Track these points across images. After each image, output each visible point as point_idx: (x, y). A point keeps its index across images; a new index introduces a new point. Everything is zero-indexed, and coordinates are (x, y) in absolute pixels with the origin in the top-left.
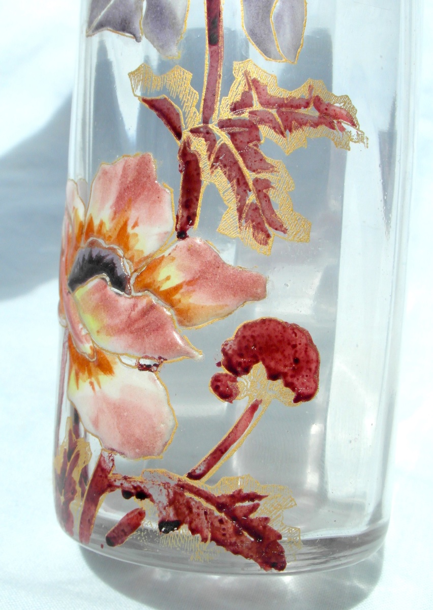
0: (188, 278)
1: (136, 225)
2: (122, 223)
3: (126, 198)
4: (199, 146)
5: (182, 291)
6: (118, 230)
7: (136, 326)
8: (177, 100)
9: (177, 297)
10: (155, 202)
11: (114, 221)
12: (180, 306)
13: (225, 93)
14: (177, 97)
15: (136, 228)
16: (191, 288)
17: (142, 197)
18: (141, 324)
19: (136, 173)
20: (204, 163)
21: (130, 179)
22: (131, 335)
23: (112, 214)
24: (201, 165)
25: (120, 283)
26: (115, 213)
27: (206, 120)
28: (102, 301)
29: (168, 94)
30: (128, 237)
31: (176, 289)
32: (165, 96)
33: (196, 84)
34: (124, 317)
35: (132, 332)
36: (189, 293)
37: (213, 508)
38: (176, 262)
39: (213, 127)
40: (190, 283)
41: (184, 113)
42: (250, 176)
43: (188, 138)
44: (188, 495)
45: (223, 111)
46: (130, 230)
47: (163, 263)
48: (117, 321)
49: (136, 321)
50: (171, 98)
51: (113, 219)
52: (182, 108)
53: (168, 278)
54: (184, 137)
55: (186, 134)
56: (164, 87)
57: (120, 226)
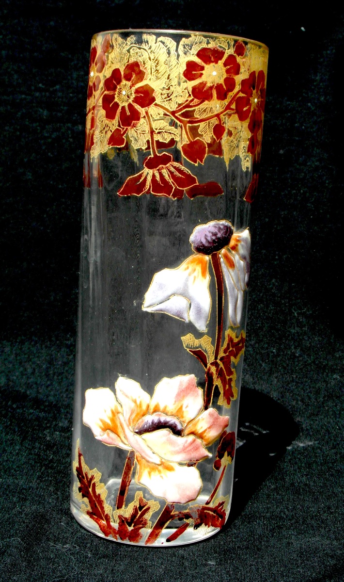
0: (209, 426)
1: (187, 407)
2: (180, 406)
3: (182, 395)
4: (213, 369)
5: (207, 431)
6: (177, 409)
7: (188, 449)
8: (206, 351)
9: (205, 434)
10: (196, 396)
11: (175, 405)
12: (206, 438)
13: (222, 346)
14: (206, 349)
15: (187, 408)
16: (210, 430)
17: (190, 394)
18: (190, 448)
19: (187, 384)
20: (215, 376)
21: (184, 387)
22: (185, 454)
23: (174, 402)
24: (214, 378)
25: (178, 432)
26: (175, 402)
27: (216, 358)
28: (168, 440)
29: (202, 348)
30: (183, 412)
31: (205, 431)
32: (200, 349)
33: (213, 343)
34: (181, 447)
35: (185, 452)
36: (209, 432)
37: (213, 513)
38: (205, 420)
39: (218, 361)
40: (209, 428)
41: (208, 356)
42: (228, 378)
43: (210, 367)
44: (205, 511)
45: (221, 354)
46: (184, 409)
47: (199, 422)
48: (177, 449)
49: (187, 447)
50: (203, 350)
51: (174, 404)
52: (207, 354)
53: (202, 428)
54: (208, 367)
55: (209, 365)
56: (200, 345)
57: (178, 408)
